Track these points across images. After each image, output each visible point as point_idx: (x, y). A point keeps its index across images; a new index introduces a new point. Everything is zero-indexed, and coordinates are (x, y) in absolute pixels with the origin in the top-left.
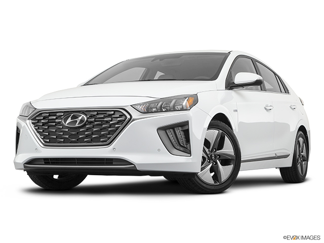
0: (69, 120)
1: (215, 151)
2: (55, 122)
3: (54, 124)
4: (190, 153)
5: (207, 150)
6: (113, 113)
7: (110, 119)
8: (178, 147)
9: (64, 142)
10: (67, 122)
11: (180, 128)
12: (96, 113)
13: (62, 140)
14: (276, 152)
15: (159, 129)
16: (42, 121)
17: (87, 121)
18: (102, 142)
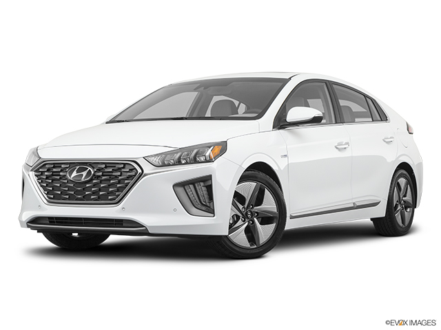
0: (75, 174)
1: (253, 208)
2: (59, 175)
3: (58, 177)
4: (214, 213)
5: (241, 207)
6: (122, 166)
7: (119, 174)
8: (199, 206)
9: (69, 199)
10: (72, 176)
11: (202, 184)
12: (104, 166)
13: (67, 197)
14: (354, 201)
15: (175, 186)
16: (46, 173)
17: (94, 175)
18: (111, 200)
